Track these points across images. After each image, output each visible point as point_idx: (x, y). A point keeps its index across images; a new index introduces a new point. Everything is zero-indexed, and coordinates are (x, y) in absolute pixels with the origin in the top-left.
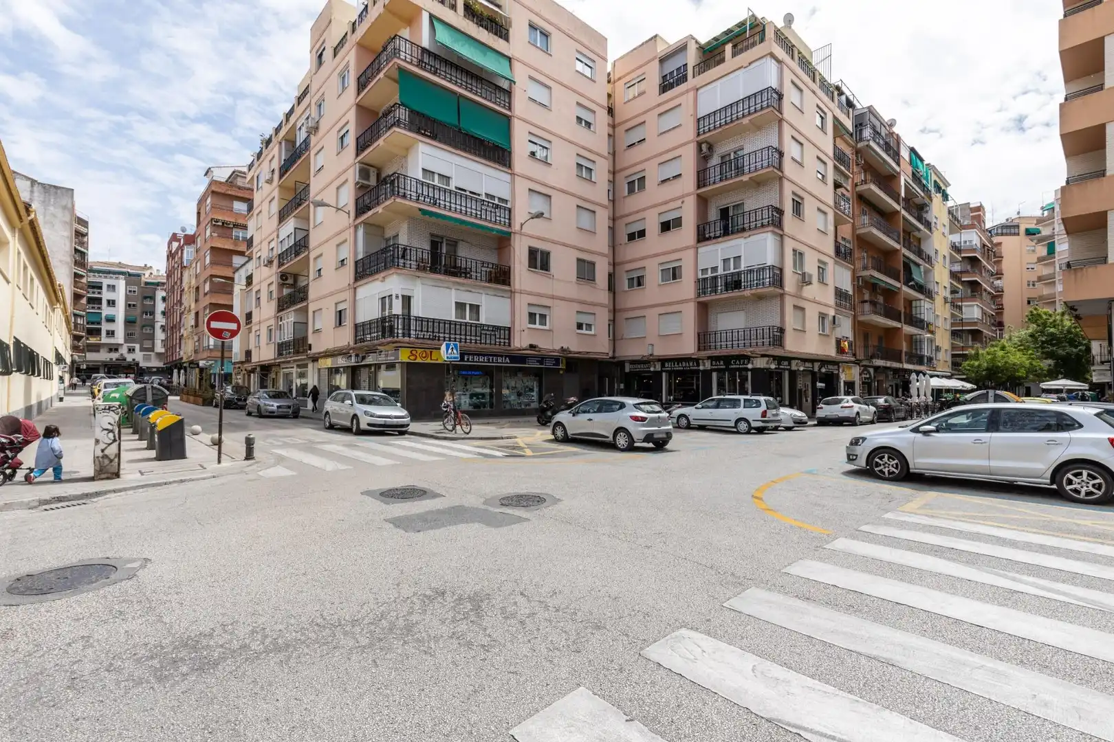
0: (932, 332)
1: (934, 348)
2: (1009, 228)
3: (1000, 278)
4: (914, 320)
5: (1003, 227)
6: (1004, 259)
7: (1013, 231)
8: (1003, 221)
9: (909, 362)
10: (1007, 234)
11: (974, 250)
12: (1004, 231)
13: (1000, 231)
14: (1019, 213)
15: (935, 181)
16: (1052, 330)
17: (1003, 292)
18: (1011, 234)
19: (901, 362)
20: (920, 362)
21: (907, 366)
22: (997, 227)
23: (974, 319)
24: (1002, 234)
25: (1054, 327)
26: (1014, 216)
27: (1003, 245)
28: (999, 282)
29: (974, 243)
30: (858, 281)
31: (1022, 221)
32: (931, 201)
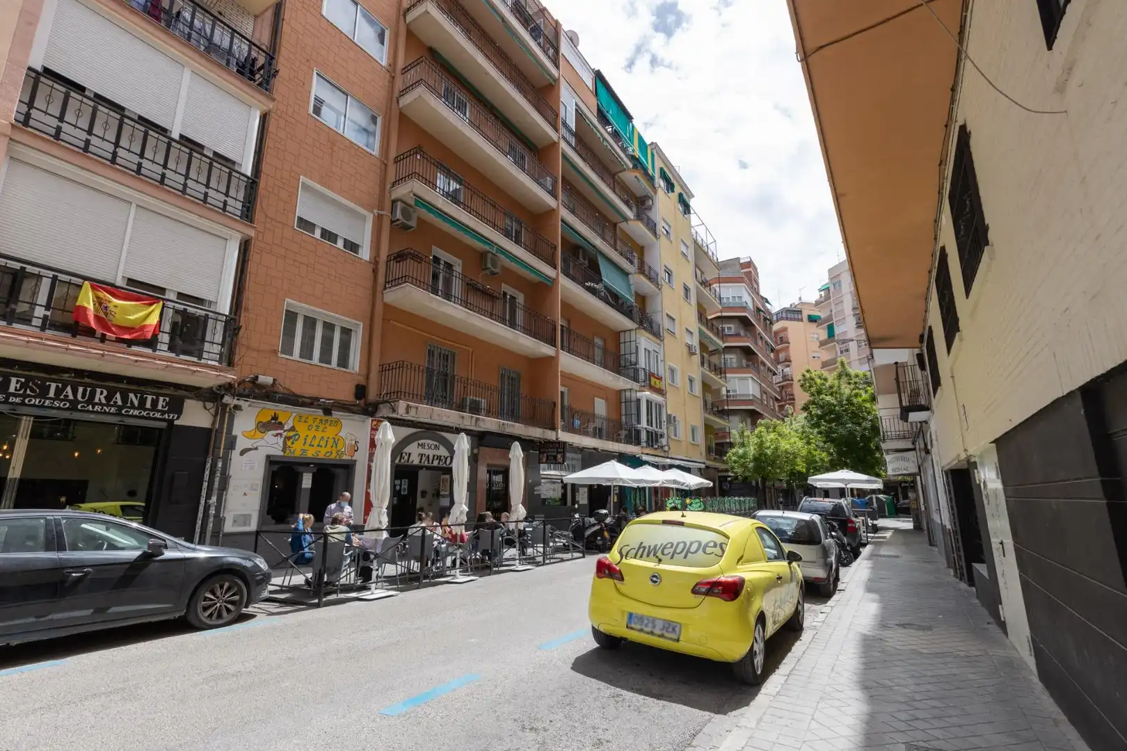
0: (660, 391)
1: (664, 418)
2: (793, 313)
3: (788, 366)
4: (622, 363)
5: (787, 311)
6: (791, 345)
7: (796, 316)
8: (788, 306)
9: (570, 429)
10: (791, 319)
11: (744, 308)
12: (789, 316)
13: (784, 315)
14: (800, 299)
15: (661, 169)
16: (828, 398)
17: (792, 380)
18: (795, 319)
19: (553, 428)
20: (634, 438)
21: (564, 437)
22: (782, 311)
23: (748, 395)
24: (787, 319)
25: (831, 394)
26: (797, 302)
27: (789, 330)
28: (788, 369)
29: (744, 300)
30: (393, 211)
31: (805, 307)
32: (656, 193)
